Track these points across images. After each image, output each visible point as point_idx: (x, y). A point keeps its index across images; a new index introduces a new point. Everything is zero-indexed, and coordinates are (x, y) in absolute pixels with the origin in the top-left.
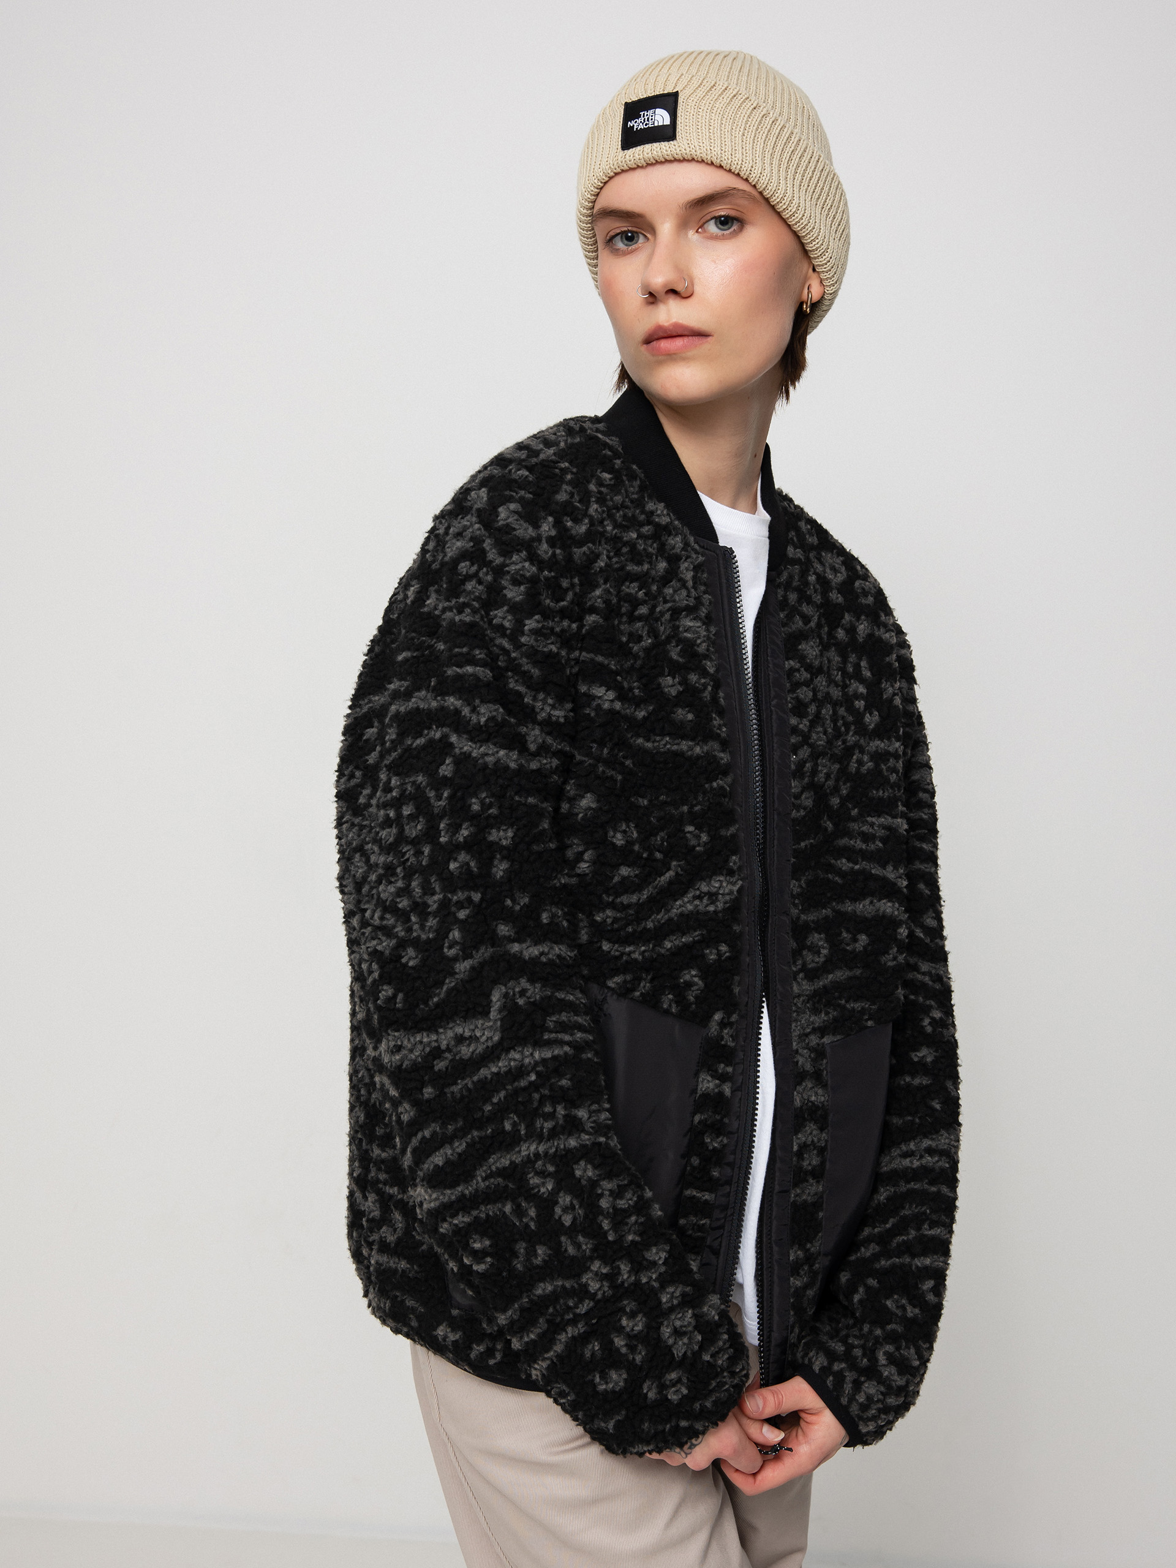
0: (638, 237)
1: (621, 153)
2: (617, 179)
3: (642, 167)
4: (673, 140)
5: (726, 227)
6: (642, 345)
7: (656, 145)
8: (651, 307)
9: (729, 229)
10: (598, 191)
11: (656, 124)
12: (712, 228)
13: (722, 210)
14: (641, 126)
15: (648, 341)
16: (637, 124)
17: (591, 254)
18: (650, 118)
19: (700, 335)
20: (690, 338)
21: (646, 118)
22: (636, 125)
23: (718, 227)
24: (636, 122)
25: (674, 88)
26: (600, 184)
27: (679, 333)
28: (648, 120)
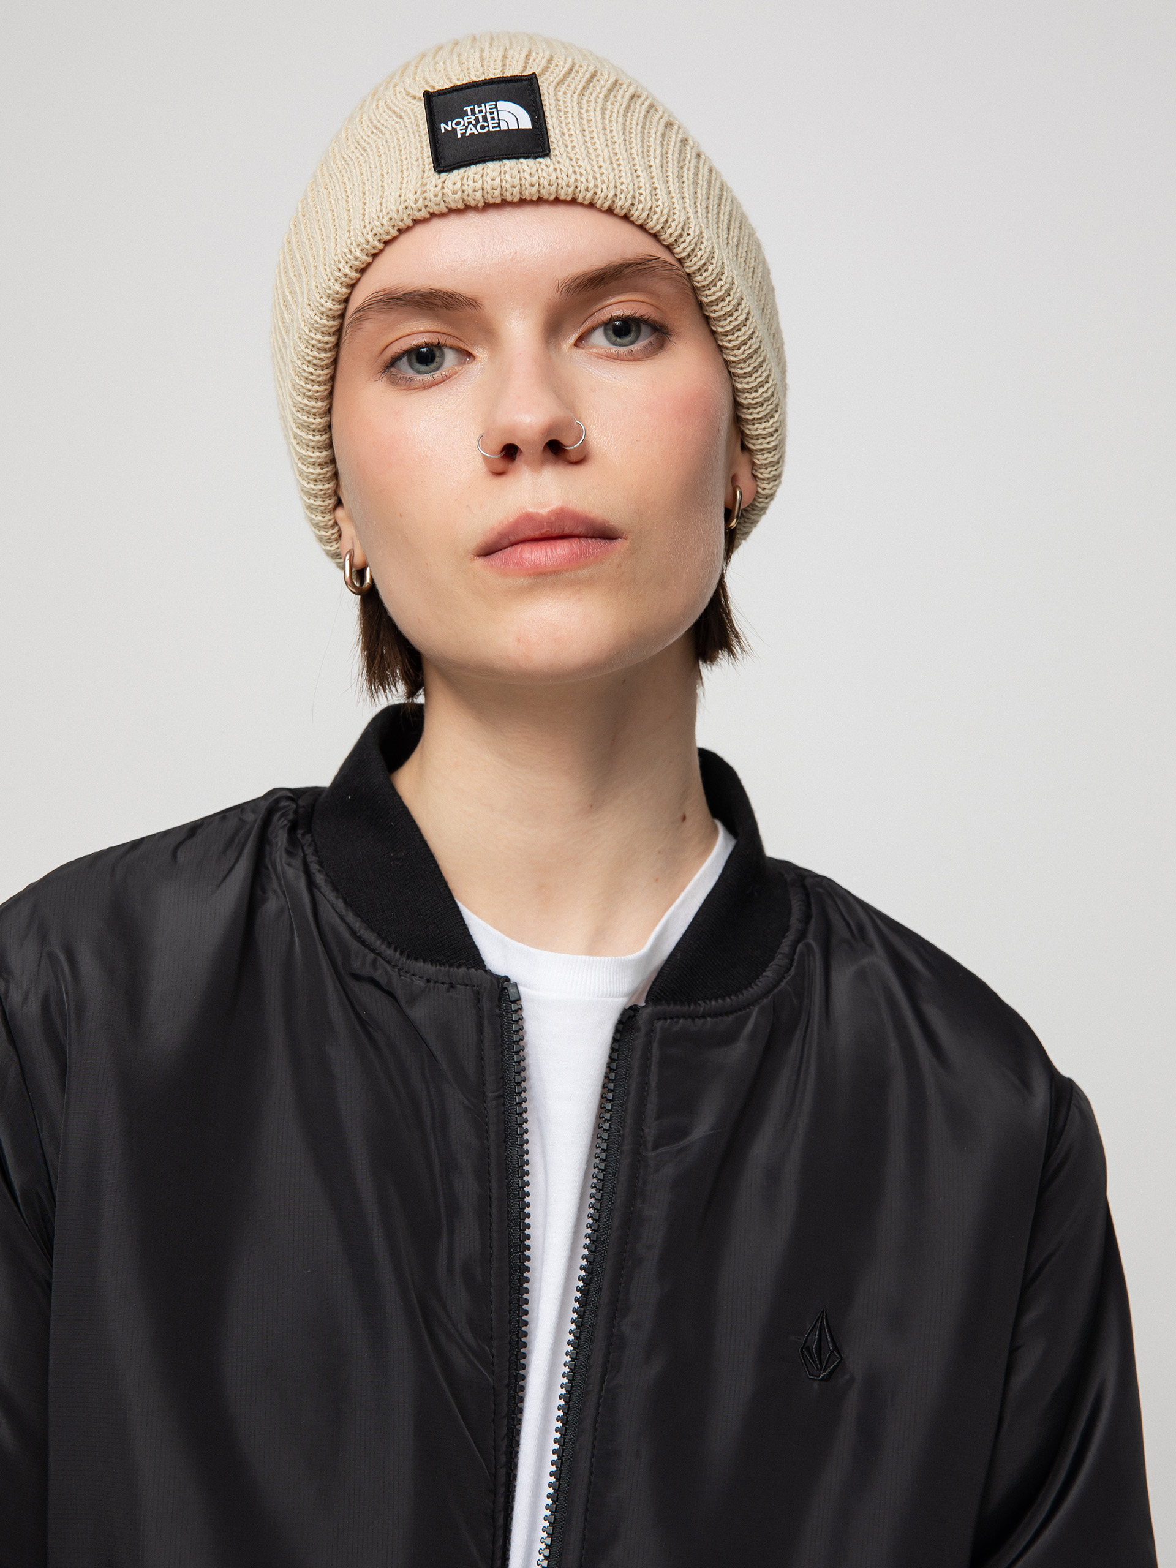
0: (443, 355)
1: (434, 179)
2: (420, 231)
3: (475, 208)
4: (543, 156)
5: (627, 339)
6: (472, 560)
7: (509, 164)
8: (501, 480)
9: (632, 343)
10: (369, 259)
11: (504, 127)
12: (599, 339)
13: (618, 306)
14: (472, 131)
15: (488, 551)
16: (464, 126)
17: (313, 403)
18: (489, 117)
19: (604, 534)
20: (582, 540)
21: (480, 116)
22: (459, 128)
23: (609, 340)
24: (458, 124)
25: (525, 67)
26: (377, 243)
27: (567, 531)
28: (485, 119)
